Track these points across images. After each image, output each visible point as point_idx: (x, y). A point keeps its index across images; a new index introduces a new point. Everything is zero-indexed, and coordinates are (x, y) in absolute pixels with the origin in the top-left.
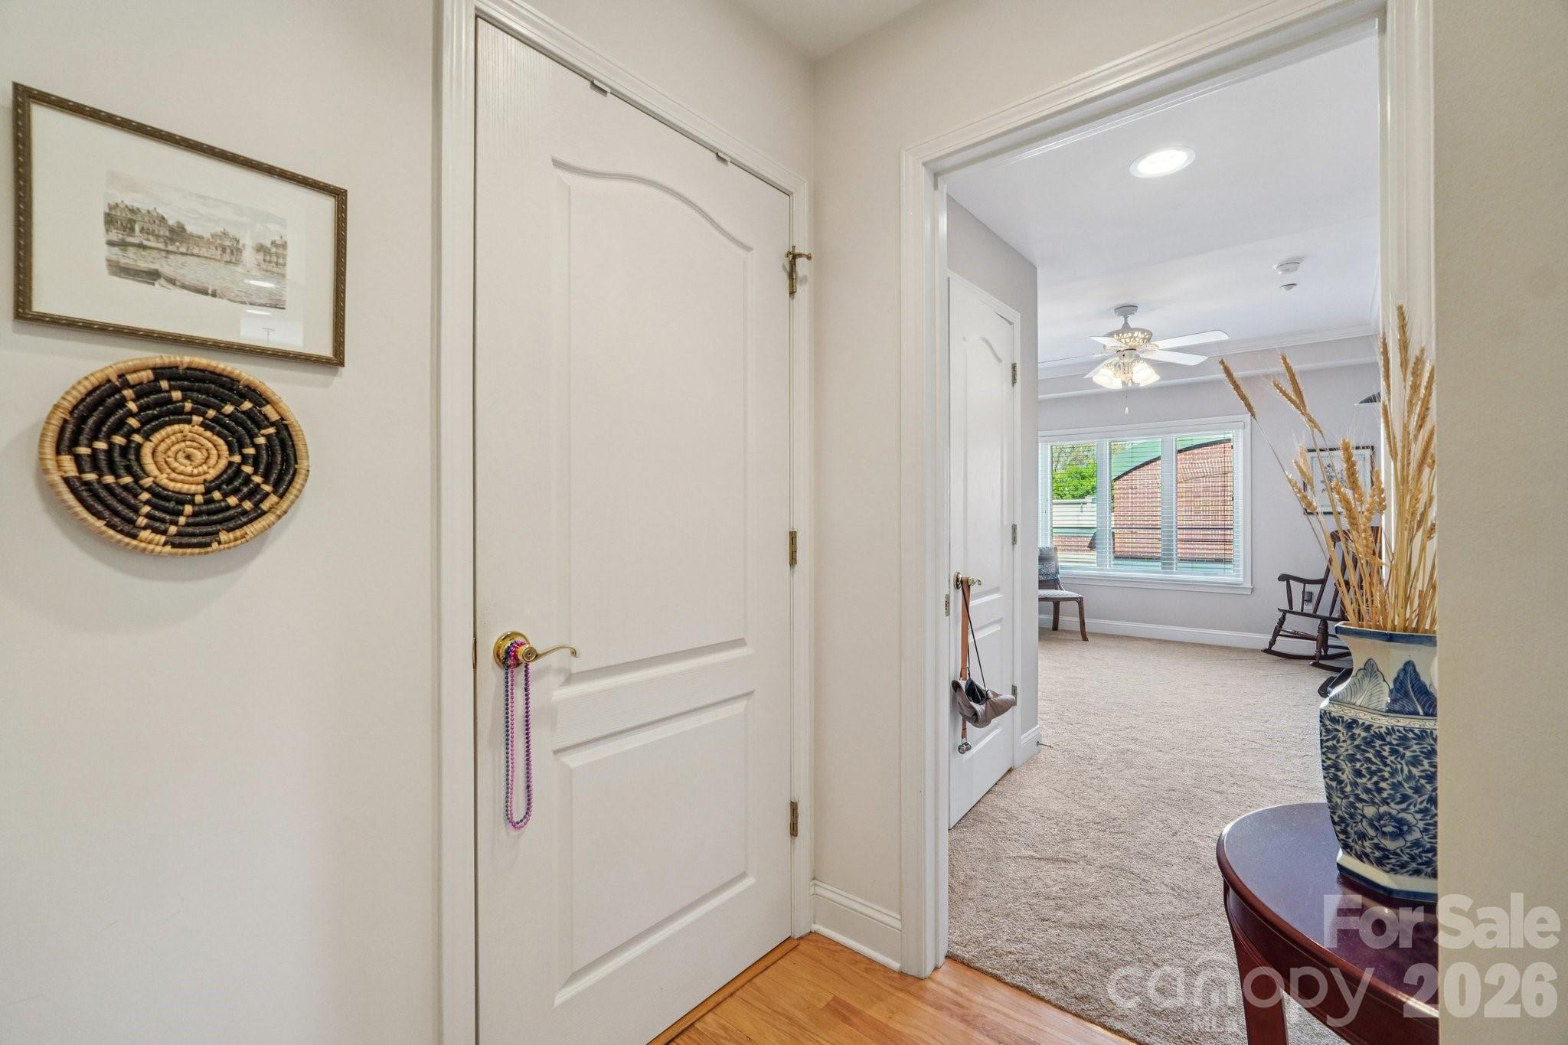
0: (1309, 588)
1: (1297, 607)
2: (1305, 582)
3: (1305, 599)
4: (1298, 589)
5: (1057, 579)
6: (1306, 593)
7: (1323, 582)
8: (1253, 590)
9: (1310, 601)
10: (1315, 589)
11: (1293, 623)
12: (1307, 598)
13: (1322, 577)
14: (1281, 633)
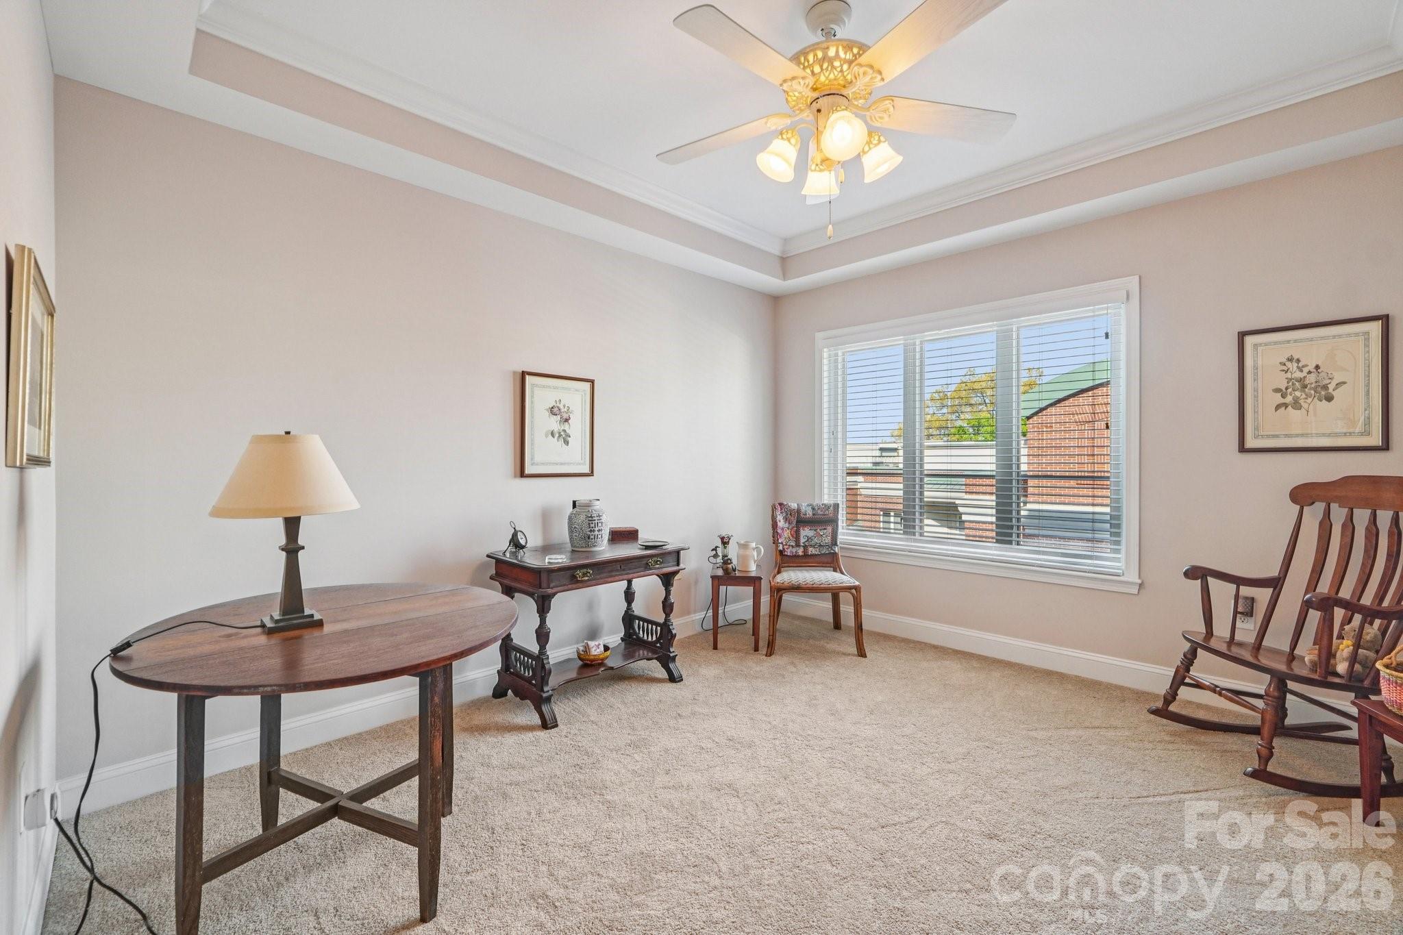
0: (1246, 591)
1: (1222, 629)
2: (1239, 581)
3: (1240, 609)
4: (1222, 593)
5: (835, 555)
6: (1240, 600)
7: (1276, 584)
8: (1141, 585)
9: (1249, 613)
10: (1263, 595)
11: (1207, 669)
12: (1245, 609)
13: (1274, 572)
14: (1187, 680)
